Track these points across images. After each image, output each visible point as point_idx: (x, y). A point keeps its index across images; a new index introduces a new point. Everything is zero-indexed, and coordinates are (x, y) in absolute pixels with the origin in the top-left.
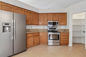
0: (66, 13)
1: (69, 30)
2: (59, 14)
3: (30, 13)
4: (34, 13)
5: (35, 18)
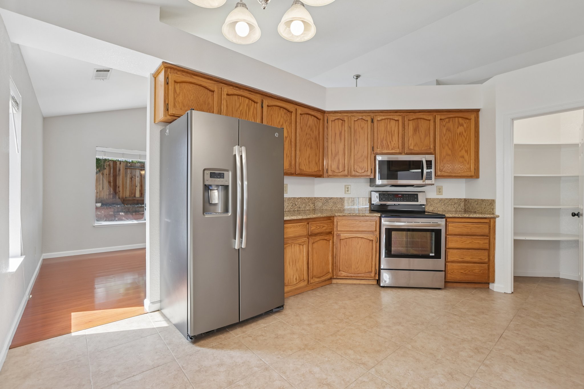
0: (477, 111)
1: (492, 203)
2: (438, 118)
3: (285, 113)
4: (303, 114)
5: (309, 139)
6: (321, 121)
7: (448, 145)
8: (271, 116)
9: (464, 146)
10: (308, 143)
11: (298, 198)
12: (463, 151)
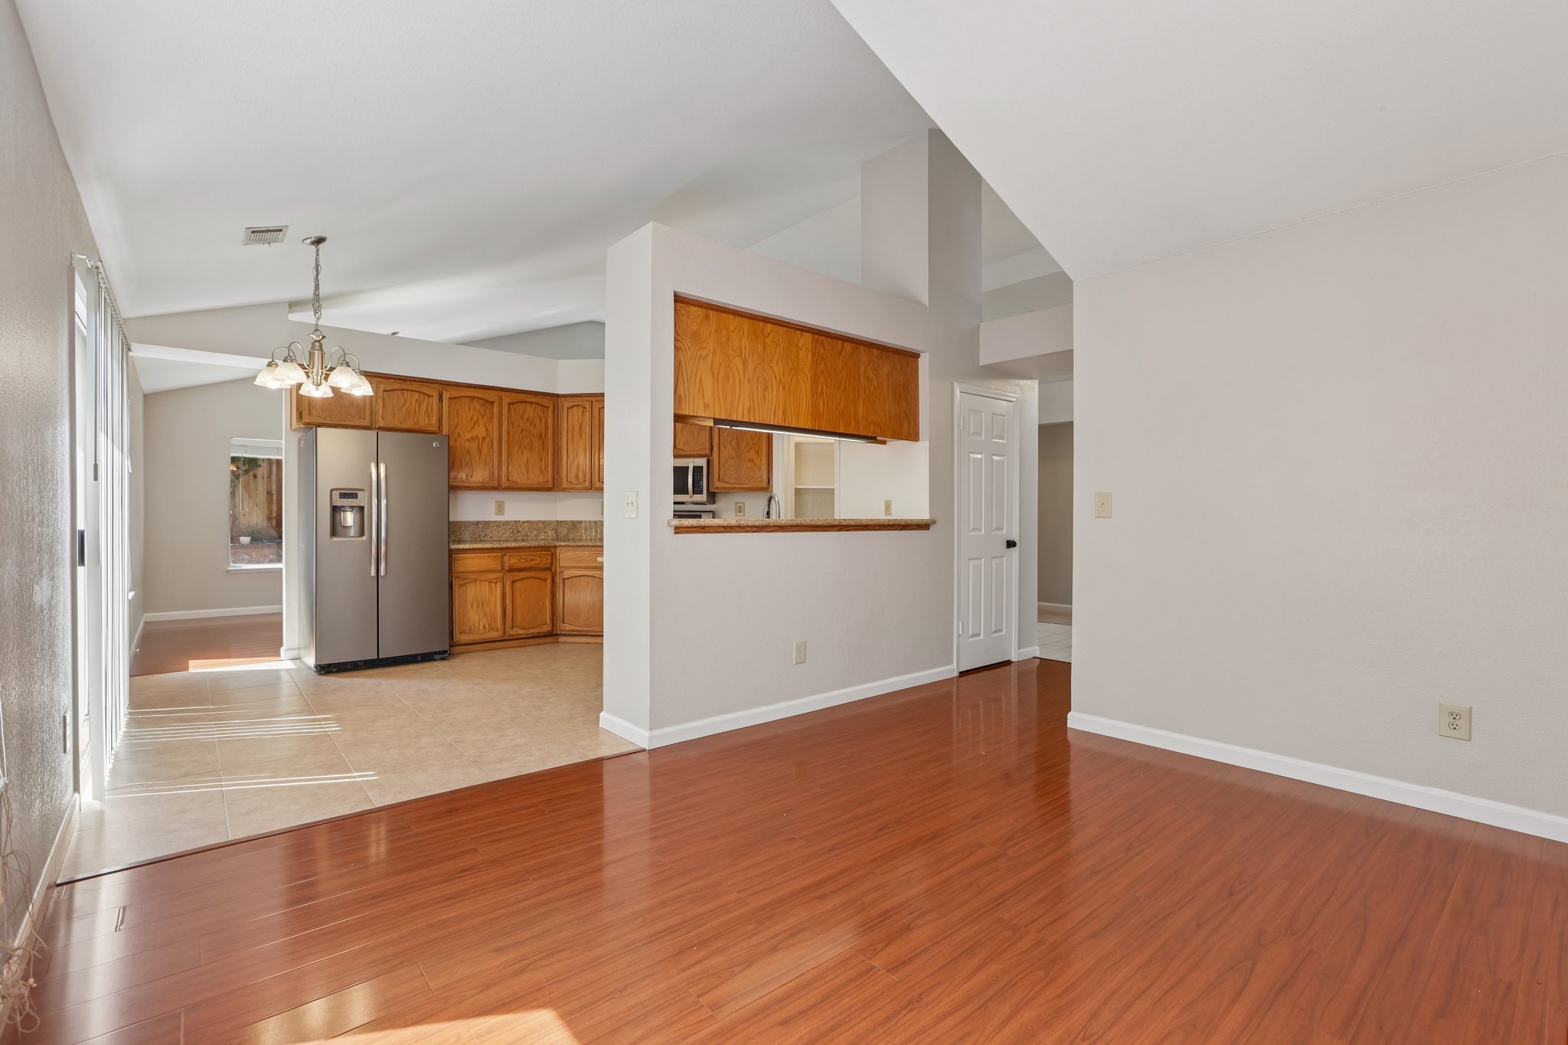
3: (481, 405)
4: (515, 403)
5: (527, 437)
6: (550, 410)
7: (730, 443)
8: (457, 411)
9: (753, 444)
10: (526, 443)
11: (524, 522)
12: (752, 453)
